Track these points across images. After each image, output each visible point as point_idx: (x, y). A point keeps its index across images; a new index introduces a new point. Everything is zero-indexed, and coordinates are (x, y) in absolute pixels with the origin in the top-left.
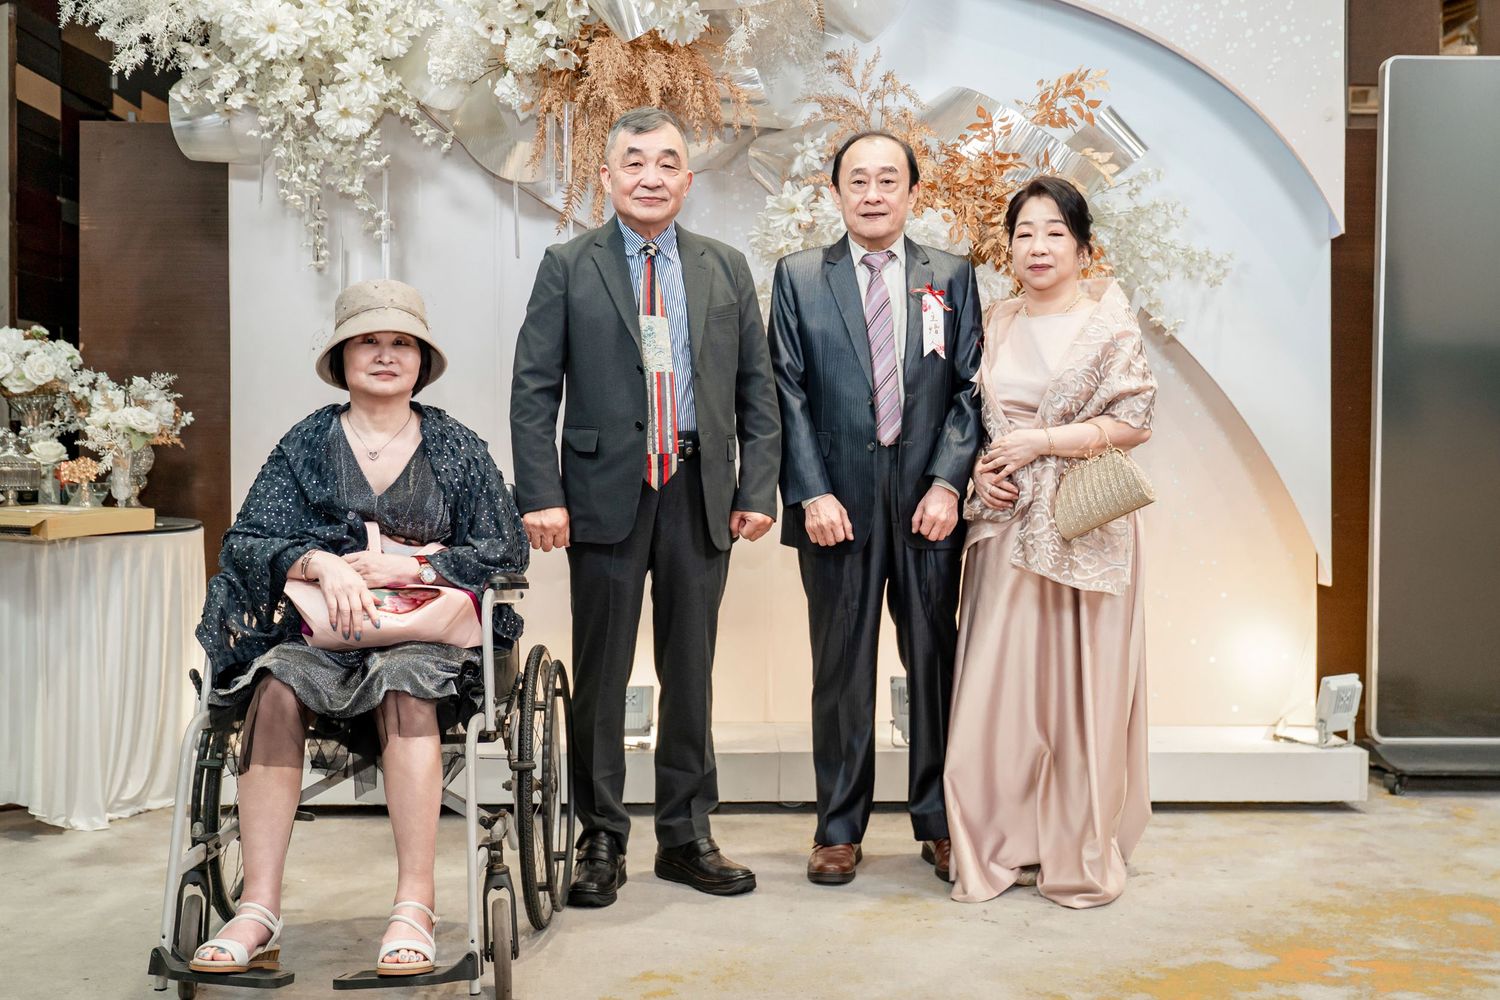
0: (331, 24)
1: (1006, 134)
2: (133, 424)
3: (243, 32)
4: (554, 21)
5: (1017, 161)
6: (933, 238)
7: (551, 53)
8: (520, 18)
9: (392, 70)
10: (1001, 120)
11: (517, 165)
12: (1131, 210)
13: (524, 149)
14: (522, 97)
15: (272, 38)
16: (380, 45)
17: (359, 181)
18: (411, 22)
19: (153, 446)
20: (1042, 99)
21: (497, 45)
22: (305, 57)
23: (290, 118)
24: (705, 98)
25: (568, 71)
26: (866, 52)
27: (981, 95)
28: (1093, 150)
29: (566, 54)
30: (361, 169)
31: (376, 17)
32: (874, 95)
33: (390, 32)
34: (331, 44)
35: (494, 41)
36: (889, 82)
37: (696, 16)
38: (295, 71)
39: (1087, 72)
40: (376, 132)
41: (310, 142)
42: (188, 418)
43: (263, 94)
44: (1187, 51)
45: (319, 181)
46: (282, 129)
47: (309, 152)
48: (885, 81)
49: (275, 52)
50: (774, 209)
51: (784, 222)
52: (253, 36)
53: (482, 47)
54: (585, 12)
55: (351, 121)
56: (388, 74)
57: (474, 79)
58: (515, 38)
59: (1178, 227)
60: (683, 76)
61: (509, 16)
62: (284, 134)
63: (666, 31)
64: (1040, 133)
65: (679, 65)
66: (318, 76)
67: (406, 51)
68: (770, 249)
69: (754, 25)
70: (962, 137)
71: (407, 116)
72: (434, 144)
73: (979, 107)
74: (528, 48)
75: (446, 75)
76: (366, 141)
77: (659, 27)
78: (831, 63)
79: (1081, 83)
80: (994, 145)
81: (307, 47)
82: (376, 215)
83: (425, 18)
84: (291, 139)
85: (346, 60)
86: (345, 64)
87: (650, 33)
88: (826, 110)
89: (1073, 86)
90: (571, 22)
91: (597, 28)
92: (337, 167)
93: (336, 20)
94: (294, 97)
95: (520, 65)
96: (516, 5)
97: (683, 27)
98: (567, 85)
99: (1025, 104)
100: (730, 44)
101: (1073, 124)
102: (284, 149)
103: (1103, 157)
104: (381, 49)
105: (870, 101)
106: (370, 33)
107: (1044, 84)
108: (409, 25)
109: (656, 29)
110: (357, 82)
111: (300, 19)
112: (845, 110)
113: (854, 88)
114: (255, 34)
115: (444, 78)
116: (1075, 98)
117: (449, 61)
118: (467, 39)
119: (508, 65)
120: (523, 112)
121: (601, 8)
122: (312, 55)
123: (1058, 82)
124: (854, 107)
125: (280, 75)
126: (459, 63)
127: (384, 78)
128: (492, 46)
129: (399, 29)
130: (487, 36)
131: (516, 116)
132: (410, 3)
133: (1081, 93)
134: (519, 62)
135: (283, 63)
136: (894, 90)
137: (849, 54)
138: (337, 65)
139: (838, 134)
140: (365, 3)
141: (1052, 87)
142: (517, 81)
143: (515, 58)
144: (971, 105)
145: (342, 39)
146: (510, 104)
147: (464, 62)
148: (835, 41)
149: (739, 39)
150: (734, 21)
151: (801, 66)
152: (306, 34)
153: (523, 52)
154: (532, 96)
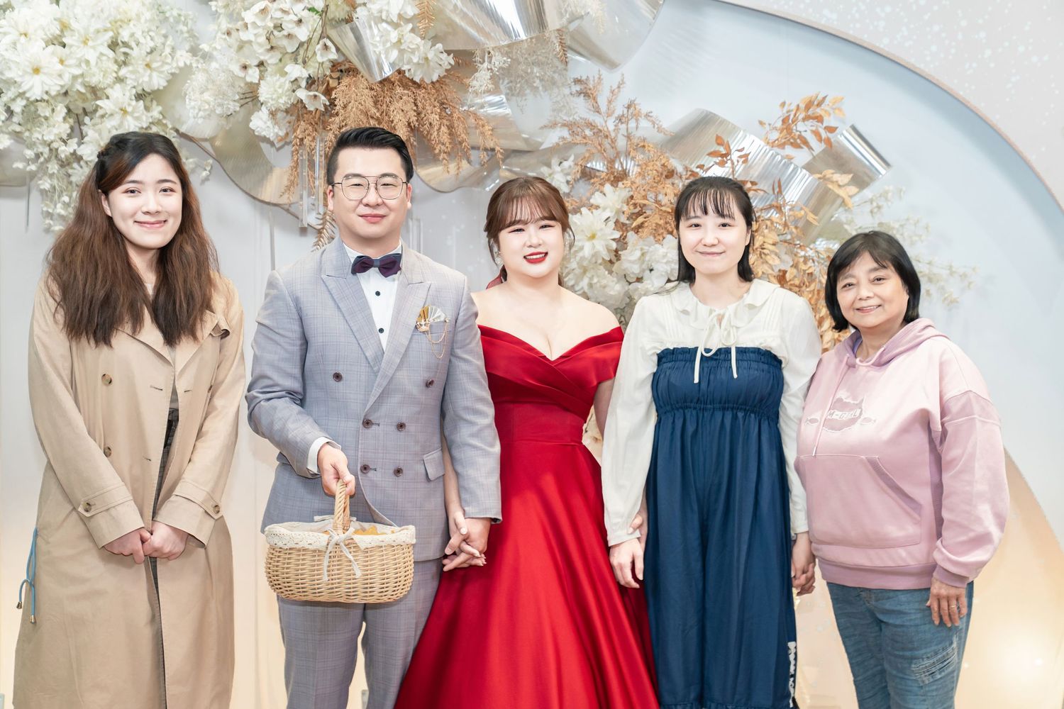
0: (93, 62)
1: (743, 162)
3: (9, 73)
4: (304, 62)
5: (755, 187)
6: (673, 265)
7: (302, 94)
8: (272, 59)
9: (152, 101)
10: (739, 151)
11: (271, 189)
13: (279, 177)
14: (276, 130)
15: (37, 79)
16: (140, 82)
18: (169, 60)
20: (784, 121)
21: (251, 83)
22: (69, 92)
23: (54, 152)
24: (450, 127)
25: (318, 110)
26: (610, 79)
27: (723, 122)
28: (832, 171)
29: (315, 96)
31: (135, 53)
32: (620, 119)
33: (150, 68)
34: (94, 81)
35: (248, 79)
36: (632, 109)
37: (441, 56)
38: (59, 108)
39: (824, 98)
41: (74, 169)
43: (29, 127)
44: (927, 70)
46: (47, 160)
47: (73, 179)
48: (628, 108)
49: (39, 93)
52: (18, 80)
53: (237, 83)
54: (333, 55)
56: (147, 109)
57: (229, 113)
58: (268, 79)
59: (922, 241)
60: (429, 112)
61: (261, 57)
62: (50, 166)
63: (412, 71)
64: (779, 158)
65: (426, 100)
66: (82, 106)
67: (165, 84)
69: (497, 63)
70: (701, 167)
73: (717, 135)
74: (280, 88)
75: (205, 110)
77: (405, 68)
78: (578, 88)
79: (818, 110)
80: (733, 171)
81: (70, 83)
83: (183, 58)
84: (56, 172)
85: (108, 98)
86: (106, 101)
87: (398, 71)
88: (573, 133)
89: (812, 111)
90: (321, 64)
91: (347, 66)
93: (98, 58)
94: (57, 135)
95: (274, 102)
96: (269, 47)
97: (429, 65)
98: (319, 118)
99: (767, 126)
100: (475, 83)
101: (810, 148)
102: (49, 181)
103: (844, 179)
104: (142, 84)
105: (615, 126)
106: (130, 68)
107: (786, 106)
108: (167, 63)
109: (403, 69)
110: (117, 118)
111: (64, 59)
112: (592, 133)
113: (600, 114)
114: (21, 76)
115: (201, 114)
116: (815, 122)
117: (207, 96)
118: (222, 79)
119: (262, 101)
120: (281, 140)
121: (349, 51)
122: (75, 90)
123: (798, 106)
124: (601, 131)
125: (44, 112)
126: (215, 99)
127: (145, 112)
128: (247, 84)
129: (159, 64)
130: (241, 74)
131: (272, 144)
132: (168, 43)
133: (819, 119)
134: (272, 100)
135: (47, 101)
136: (636, 116)
137: (594, 81)
138: (99, 102)
139: (585, 158)
140: (126, 39)
141: (792, 111)
142: (271, 116)
143: (268, 96)
144: (711, 133)
145: (104, 75)
146: (265, 137)
147: (221, 99)
148: (582, 66)
149: (481, 79)
150: (478, 59)
151: (546, 93)
152: (70, 73)
153: (276, 91)
154: (286, 129)
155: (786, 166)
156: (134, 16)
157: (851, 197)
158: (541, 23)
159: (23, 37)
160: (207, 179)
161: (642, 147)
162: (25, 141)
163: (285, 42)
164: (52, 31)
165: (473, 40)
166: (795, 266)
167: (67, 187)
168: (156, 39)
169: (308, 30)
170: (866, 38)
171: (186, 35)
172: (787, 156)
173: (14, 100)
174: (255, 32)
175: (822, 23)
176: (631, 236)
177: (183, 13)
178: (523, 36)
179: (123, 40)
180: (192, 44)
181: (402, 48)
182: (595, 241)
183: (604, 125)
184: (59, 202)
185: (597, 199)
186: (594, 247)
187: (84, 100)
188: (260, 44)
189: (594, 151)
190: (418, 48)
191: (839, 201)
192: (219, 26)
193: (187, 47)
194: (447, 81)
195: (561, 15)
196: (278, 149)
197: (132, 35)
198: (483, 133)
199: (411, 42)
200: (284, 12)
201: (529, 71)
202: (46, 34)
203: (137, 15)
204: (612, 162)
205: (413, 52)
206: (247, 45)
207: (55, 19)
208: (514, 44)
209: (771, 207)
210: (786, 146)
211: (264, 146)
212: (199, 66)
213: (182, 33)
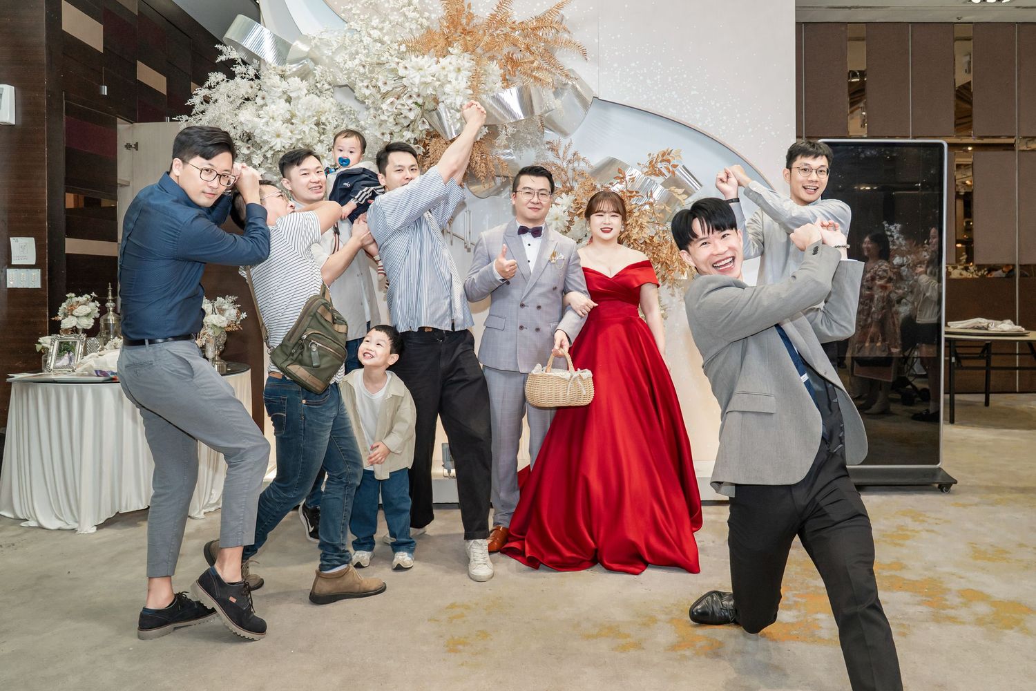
0: (307, 132)
1: (632, 182)
2: (215, 323)
3: (265, 138)
4: (413, 131)
5: (637, 195)
8: (396, 129)
10: (630, 175)
15: (278, 140)
19: (226, 332)
20: (650, 163)
24: (486, 164)
26: (565, 142)
27: (621, 162)
28: (675, 188)
31: (328, 128)
34: (308, 141)
35: (384, 140)
36: (576, 156)
39: (671, 151)
42: (244, 315)
44: (721, 139)
48: (574, 155)
49: (280, 147)
52: (270, 139)
53: (379, 142)
54: (427, 127)
61: (392, 129)
64: (648, 180)
69: (509, 131)
70: (611, 184)
73: (619, 168)
78: (549, 146)
79: (668, 157)
80: (626, 187)
89: (665, 157)
90: (421, 131)
91: (434, 133)
93: (310, 130)
96: (395, 123)
99: (642, 165)
100: (498, 141)
101: (664, 176)
103: (680, 191)
105: (567, 165)
107: (651, 155)
111: (292, 131)
113: (560, 159)
116: (666, 163)
121: (436, 125)
123: (658, 155)
124: (560, 167)
128: (384, 142)
130: (381, 138)
133: (669, 161)
136: (578, 160)
137: (556, 143)
141: (654, 157)
144: (615, 168)
148: (550, 135)
149: (502, 139)
150: (500, 129)
151: (533, 148)
152: (295, 138)
155: (652, 184)
156: (328, 110)
157: (684, 200)
158: (532, 112)
159: (271, 120)
161: (582, 174)
163: (403, 121)
164: (286, 116)
165: (498, 120)
169: (415, 114)
170: (690, 123)
172: (653, 179)
173: (267, 151)
174: (388, 114)
175: (669, 115)
176: (576, 219)
179: (322, 122)
182: (558, 221)
183: (562, 164)
185: (558, 200)
186: (557, 223)
188: (390, 123)
191: (677, 203)
192: (370, 112)
194: (484, 141)
195: (541, 108)
197: (327, 119)
198: (502, 167)
200: (402, 105)
201: (525, 136)
202: (283, 118)
204: (565, 183)
208: (518, 122)
209: (645, 204)
210: (652, 175)
213: (352, 119)
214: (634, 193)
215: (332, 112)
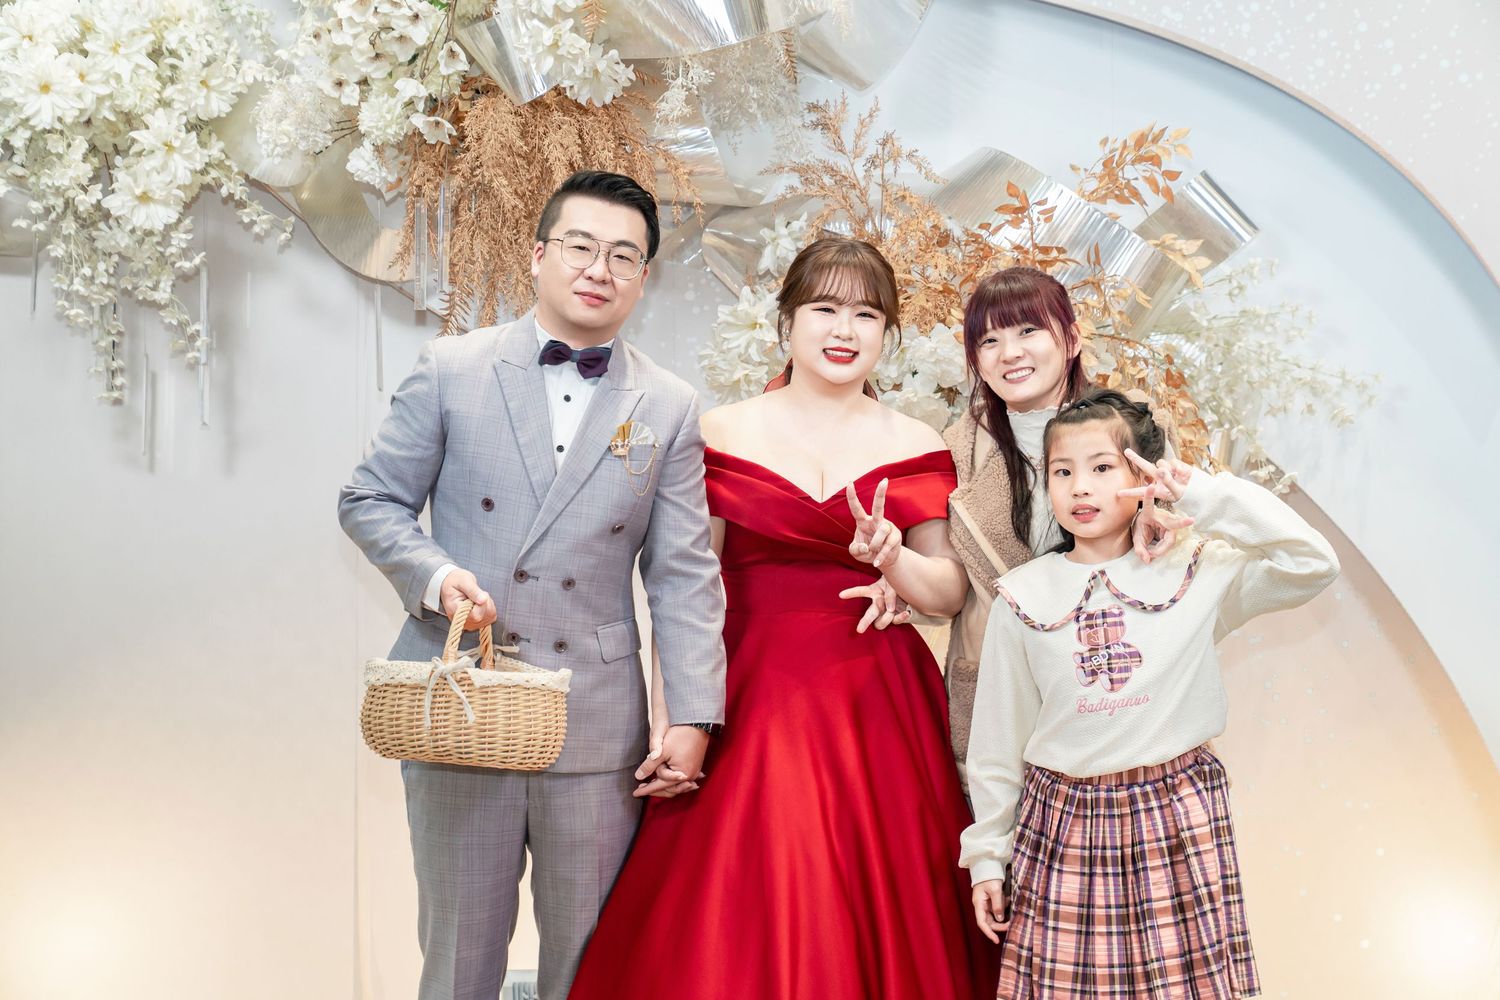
0: (126, 78)
1: (1048, 221)
3: (7, 92)
4: (423, 76)
5: (1062, 257)
6: (944, 366)
7: (420, 121)
8: (377, 72)
9: (210, 134)
10: (1039, 203)
11: (380, 259)
12: (1237, 315)
13: (389, 241)
14: (384, 174)
15: (45, 101)
16: (193, 105)
17: (166, 284)
18: (233, 74)
20: (1105, 164)
21: (349, 105)
22: (93, 121)
23: (70, 205)
25: (443, 143)
26: (859, 104)
27: (1019, 165)
28: (1173, 236)
29: (437, 123)
30: (168, 267)
31: (186, 65)
32: (873, 162)
33: (207, 86)
34: (127, 104)
35: (345, 101)
36: (888, 145)
37: (616, 67)
38: (77, 141)
39: (1163, 130)
40: (187, 222)
41: (98, 229)
43: (35, 168)
44: (1309, 94)
45: (113, 281)
46: (62, 216)
47: (99, 244)
48: (884, 144)
49: (49, 120)
50: (729, 324)
51: (742, 341)
52: (18, 100)
53: (328, 107)
54: (462, 65)
55: (152, 205)
56: (203, 144)
57: (318, 150)
58: (372, 99)
59: (1302, 337)
60: (600, 147)
61: (363, 70)
62: (64, 225)
63: (576, 89)
64: (1098, 215)
65: (595, 131)
66: (112, 140)
67: (226, 108)
68: (722, 379)
69: (696, 78)
70: (986, 226)
71: (231, 196)
72: (268, 233)
73: (1010, 183)
74: (388, 112)
75: (283, 145)
76: (173, 234)
77: (566, 84)
78: (814, 117)
79: (1154, 148)
80: (1032, 234)
81: (94, 107)
82: (191, 329)
83: (253, 70)
84: (73, 232)
85: (147, 128)
86: (144, 132)
87: (556, 88)
88: (807, 182)
89: (1145, 147)
90: (446, 77)
91: (484, 82)
92: (137, 266)
93: (134, 71)
94: (75, 179)
95: (379, 133)
96: (373, 55)
97: (599, 81)
98: (445, 157)
99: (1082, 171)
100: (663, 104)
101: (1143, 203)
102: (63, 245)
103: (1190, 246)
104: (195, 107)
105: (866, 171)
106: (179, 86)
107: (1109, 144)
108: (232, 80)
109: (562, 86)
110: (160, 155)
111: (84, 73)
112: (833, 181)
113: (844, 154)
114: (22, 96)
115: (278, 150)
116: (1147, 166)
117: (286, 126)
118: (308, 100)
119: (363, 132)
120: (389, 190)
121: (487, 60)
122: (101, 117)
123: (1126, 141)
124: (845, 178)
125: (56, 148)
126: (297, 129)
127: (199, 148)
128: (342, 108)
129: (221, 80)
130: (335, 94)
131: (378, 194)
132: (232, 49)
133: (1155, 160)
134: (377, 129)
135: (62, 133)
136: (895, 157)
137: (836, 107)
138: (133, 134)
139: (822, 216)
140: (173, 46)
141: (1117, 150)
142: (376, 153)
143: (372, 124)
144: (1002, 179)
145: (142, 96)
146: (368, 183)
147: (305, 128)
148: (823, 89)
149: (673, 101)
150: (669, 72)
151: (768, 124)
152: (93, 93)
153: (382, 117)
154: (398, 173)
155: (1108, 227)
156: (185, 12)
157: (1202, 272)
158: (761, 22)
159: (27, 40)
160: (286, 245)
161: (902, 198)
162: (30, 190)
163: (395, 48)
164: (68, 33)
165: (662, 44)
166: (1121, 370)
167: (90, 257)
168: (215, 45)
169: (428, 29)
170: (1224, 49)
171: (258, 41)
172: (1110, 214)
173: (13, 130)
174: (354, 31)
175: (1162, 27)
177: (255, 11)
178: (732, 39)
179: (169, 47)
180: (268, 54)
181: (559, 52)
183: (850, 169)
184: (77, 275)
187: (115, 133)
188: (362, 53)
189: (836, 206)
190: (583, 53)
191: (1183, 278)
192: (302, 24)
193: (260, 57)
194: (627, 105)
195: (788, 12)
196: (388, 204)
197: (182, 40)
198: (676, 179)
199: (572, 45)
201: (743, 91)
202: (59, 37)
203: (189, 11)
204: (862, 222)
205: (575, 59)
206: (344, 53)
207: (72, 16)
208: (720, 50)
209: (1086, 283)
210: (1108, 201)
211: (367, 197)
212: (274, 80)
213: (254, 39)
214: (1054, 254)
215: (197, 20)
